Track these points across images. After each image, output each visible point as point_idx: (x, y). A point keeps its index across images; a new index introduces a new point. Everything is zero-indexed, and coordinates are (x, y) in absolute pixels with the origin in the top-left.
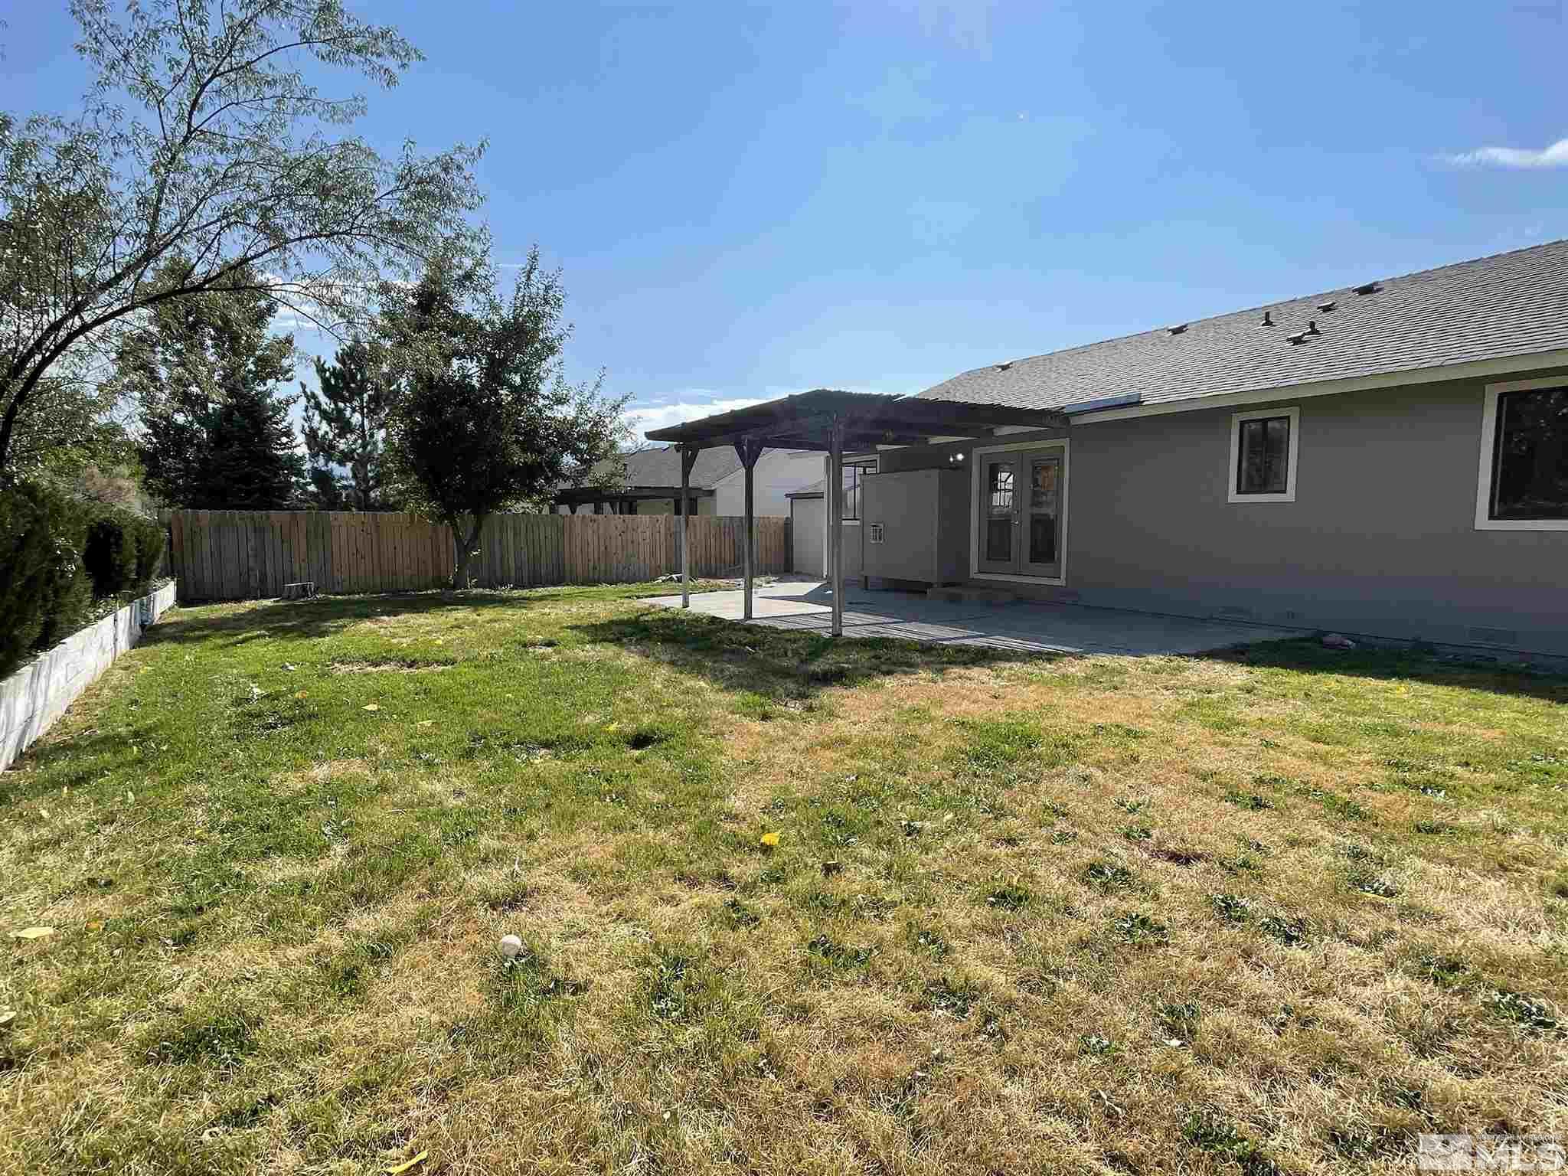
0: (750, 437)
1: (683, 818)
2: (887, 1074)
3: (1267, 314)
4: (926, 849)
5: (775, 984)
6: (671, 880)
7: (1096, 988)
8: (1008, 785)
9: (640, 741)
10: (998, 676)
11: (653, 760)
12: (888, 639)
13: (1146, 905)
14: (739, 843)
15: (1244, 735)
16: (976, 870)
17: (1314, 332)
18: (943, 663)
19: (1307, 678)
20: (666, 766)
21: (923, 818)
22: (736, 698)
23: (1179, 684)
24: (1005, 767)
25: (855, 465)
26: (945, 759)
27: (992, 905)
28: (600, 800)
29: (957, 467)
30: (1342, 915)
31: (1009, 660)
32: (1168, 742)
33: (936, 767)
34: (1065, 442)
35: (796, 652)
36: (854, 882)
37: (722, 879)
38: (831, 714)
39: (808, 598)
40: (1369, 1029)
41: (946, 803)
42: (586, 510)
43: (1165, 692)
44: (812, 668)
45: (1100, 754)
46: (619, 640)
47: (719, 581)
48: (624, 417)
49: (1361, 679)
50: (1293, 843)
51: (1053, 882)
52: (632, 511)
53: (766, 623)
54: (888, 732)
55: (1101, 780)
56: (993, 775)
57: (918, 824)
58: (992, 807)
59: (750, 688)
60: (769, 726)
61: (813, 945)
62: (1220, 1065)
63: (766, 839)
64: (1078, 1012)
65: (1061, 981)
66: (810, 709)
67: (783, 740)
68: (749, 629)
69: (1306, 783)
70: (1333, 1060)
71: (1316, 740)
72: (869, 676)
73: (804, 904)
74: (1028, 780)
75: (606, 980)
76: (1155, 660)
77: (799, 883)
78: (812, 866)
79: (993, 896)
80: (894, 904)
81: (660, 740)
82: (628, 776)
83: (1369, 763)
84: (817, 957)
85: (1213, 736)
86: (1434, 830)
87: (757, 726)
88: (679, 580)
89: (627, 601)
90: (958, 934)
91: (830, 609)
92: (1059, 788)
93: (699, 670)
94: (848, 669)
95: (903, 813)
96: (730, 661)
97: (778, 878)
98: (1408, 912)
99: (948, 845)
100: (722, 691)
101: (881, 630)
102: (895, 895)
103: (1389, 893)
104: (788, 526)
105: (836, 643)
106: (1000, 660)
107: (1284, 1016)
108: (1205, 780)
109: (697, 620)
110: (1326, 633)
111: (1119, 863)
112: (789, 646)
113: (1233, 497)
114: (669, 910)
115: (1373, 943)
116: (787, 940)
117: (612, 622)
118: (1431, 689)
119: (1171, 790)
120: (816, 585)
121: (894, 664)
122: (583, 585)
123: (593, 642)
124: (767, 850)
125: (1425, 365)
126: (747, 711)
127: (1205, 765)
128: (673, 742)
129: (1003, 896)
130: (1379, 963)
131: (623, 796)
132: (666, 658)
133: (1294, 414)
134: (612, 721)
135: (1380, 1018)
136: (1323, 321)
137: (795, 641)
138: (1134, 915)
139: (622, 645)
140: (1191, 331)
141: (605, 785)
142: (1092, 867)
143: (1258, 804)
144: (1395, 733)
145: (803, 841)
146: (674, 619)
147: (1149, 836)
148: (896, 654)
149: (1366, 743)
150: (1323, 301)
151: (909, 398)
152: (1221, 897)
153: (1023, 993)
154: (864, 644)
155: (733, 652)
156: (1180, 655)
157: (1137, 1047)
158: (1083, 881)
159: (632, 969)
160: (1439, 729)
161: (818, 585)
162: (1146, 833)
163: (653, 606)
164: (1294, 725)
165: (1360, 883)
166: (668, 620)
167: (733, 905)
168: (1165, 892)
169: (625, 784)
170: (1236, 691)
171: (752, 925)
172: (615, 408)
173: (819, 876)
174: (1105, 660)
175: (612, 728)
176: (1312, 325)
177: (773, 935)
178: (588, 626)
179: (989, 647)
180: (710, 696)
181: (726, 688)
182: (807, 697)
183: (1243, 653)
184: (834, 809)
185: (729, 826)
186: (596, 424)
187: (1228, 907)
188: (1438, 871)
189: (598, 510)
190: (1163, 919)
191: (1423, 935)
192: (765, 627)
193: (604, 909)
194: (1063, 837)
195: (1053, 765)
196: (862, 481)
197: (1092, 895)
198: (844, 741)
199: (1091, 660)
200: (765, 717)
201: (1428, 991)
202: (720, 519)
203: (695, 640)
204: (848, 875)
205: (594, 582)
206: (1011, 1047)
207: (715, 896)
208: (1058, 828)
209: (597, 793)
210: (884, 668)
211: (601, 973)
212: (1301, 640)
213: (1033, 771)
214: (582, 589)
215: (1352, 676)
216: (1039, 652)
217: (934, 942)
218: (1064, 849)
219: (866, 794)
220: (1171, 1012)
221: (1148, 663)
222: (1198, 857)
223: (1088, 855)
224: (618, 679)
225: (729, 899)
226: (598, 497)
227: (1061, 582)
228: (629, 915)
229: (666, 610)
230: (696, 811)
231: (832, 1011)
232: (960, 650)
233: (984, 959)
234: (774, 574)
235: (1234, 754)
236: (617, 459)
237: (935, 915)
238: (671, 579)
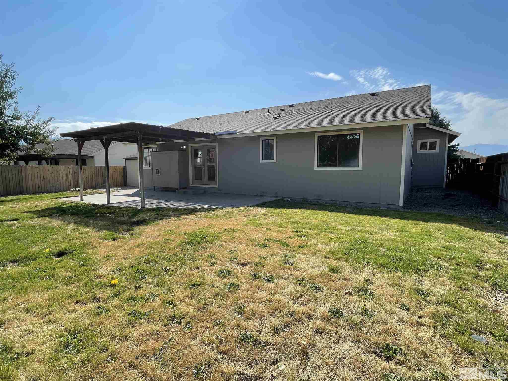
0: (106, 137)
1: (79, 280)
2: (155, 348)
3: (269, 110)
4: (171, 275)
5: (114, 331)
6: (73, 304)
7: (220, 306)
8: (198, 251)
9: (60, 254)
10: (197, 217)
11: (66, 261)
12: (161, 208)
13: (234, 280)
14: (102, 286)
15: (263, 227)
16: (186, 279)
17: (279, 116)
18: (180, 214)
19: (279, 210)
20: (72, 262)
21: (170, 265)
22: (102, 233)
23: (248, 215)
24: (197, 245)
25: (149, 148)
26: (178, 245)
27: (191, 288)
28: (41, 280)
29: (183, 150)
30: (281, 272)
31: (201, 212)
32: (243, 232)
33: (175, 248)
34: (217, 144)
35: (127, 215)
36: (146, 290)
37: (95, 299)
38: (140, 235)
39: (133, 195)
40: (285, 300)
41: (178, 259)
42: (33, 164)
43: (244, 217)
44: (133, 220)
45: (225, 238)
46: (51, 215)
47: (96, 190)
48: (51, 126)
49: (291, 209)
50: (272, 255)
51: (209, 277)
52: (57, 163)
53: (117, 205)
54: (160, 239)
55: (225, 245)
56: (193, 248)
57: (168, 268)
58: (192, 258)
59: (108, 229)
60: (116, 243)
61: (129, 315)
62: (250, 319)
63: (113, 282)
64: (214, 315)
65: (210, 307)
66: (132, 234)
67: (121, 246)
68: (109, 208)
69: (276, 239)
70: (276, 310)
71: (280, 227)
72: (154, 221)
73: (127, 301)
74: (204, 248)
75: (43, 348)
76: (242, 208)
77: (125, 295)
78: (130, 288)
79: (191, 286)
80: (159, 295)
81: (70, 253)
82: (54, 268)
83: (290, 232)
84: (131, 318)
85: (255, 229)
86: (303, 247)
87: (111, 243)
88: (79, 190)
89: (54, 200)
90: (179, 300)
91: (140, 199)
92: (213, 249)
93: (87, 224)
94: (147, 219)
95: (163, 265)
96: (101, 220)
97: (118, 295)
98: (296, 269)
99: (178, 273)
100: (97, 231)
101: (160, 205)
102: (160, 292)
103: (292, 264)
104: (124, 169)
105: (143, 210)
106: (198, 212)
107: (266, 302)
108: (252, 241)
109: (87, 206)
110: (284, 198)
111: (228, 269)
112: (125, 212)
113: (262, 161)
114: (72, 315)
115: (287, 278)
116: (121, 315)
117: (48, 209)
118: (305, 211)
119: (243, 245)
120: (136, 190)
121: (163, 216)
122: (33, 194)
123: (38, 217)
124: (113, 286)
125: (303, 128)
126: (106, 238)
127: (253, 237)
128: (75, 253)
129: (194, 285)
130: (288, 283)
131: (52, 277)
132: (73, 221)
133: (275, 138)
134: (47, 248)
135: (287, 297)
136: (282, 113)
137: (127, 211)
138: (231, 283)
139: (52, 218)
140: (250, 113)
141: (44, 274)
142: (220, 271)
143: (265, 246)
144: (296, 223)
145: (127, 280)
146: (76, 206)
147: (236, 260)
148: (164, 213)
149: (290, 226)
150: (282, 108)
151: (165, 127)
152: (253, 273)
153: (199, 313)
154: (153, 210)
155: (101, 216)
156: (249, 206)
157: (229, 320)
158: (217, 276)
159: (55, 340)
160: (306, 221)
161: (137, 190)
162: (236, 259)
163: (67, 201)
164: (275, 224)
165: (286, 263)
166: (74, 206)
167: (99, 307)
168: (239, 275)
169: (53, 271)
170: (262, 215)
171: (107, 312)
172: (46, 123)
173: (133, 291)
174: (229, 209)
175: (47, 250)
176: (279, 114)
177: (115, 314)
178: (35, 211)
179: (195, 208)
180: (92, 234)
181: (98, 230)
182: (131, 230)
183: (264, 205)
184: (139, 268)
185: (98, 280)
186: (36, 129)
187: (255, 275)
188: (302, 257)
189: (39, 164)
190: (238, 282)
191: (298, 273)
192: (115, 207)
193: (42, 321)
194: (213, 264)
195: (211, 243)
196: (152, 154)
197: (220, 279)
198: (144, 244)
199: (225, 210)
200: (114, 239)
201: (298, 287)
202: (96, 167)
203: (85, 213)
204: (143, 288)
205: (40, 193)
206: (193, 330)
207: (92, 306)
208: (212, 261)
209: (40, 277)
210: (160, 218)
211: (40, 345)
212: (278, 200)
213: (206, 245)
214: (32, 196)
215: (289, 209)
216: (210, 208)
217: (171, 304)
218: (213, 267)
219: (151, 261)
220: (239, 308)
221: (240, 209)
222: (249, 263)
223: (220, 268)
224: (49, 231)
225: (98, 306)
226: (39, 158)
227: (217, 187)
228: (54, 321)
229: (73, 202)
230: (85, 277)
231: (135, 334)
232: (186, 210)
233: (187, 306)
234: (119, 186)
235: (259, 233)
236: (48, 143)
237: (173, 295)
238: (76, 190)
